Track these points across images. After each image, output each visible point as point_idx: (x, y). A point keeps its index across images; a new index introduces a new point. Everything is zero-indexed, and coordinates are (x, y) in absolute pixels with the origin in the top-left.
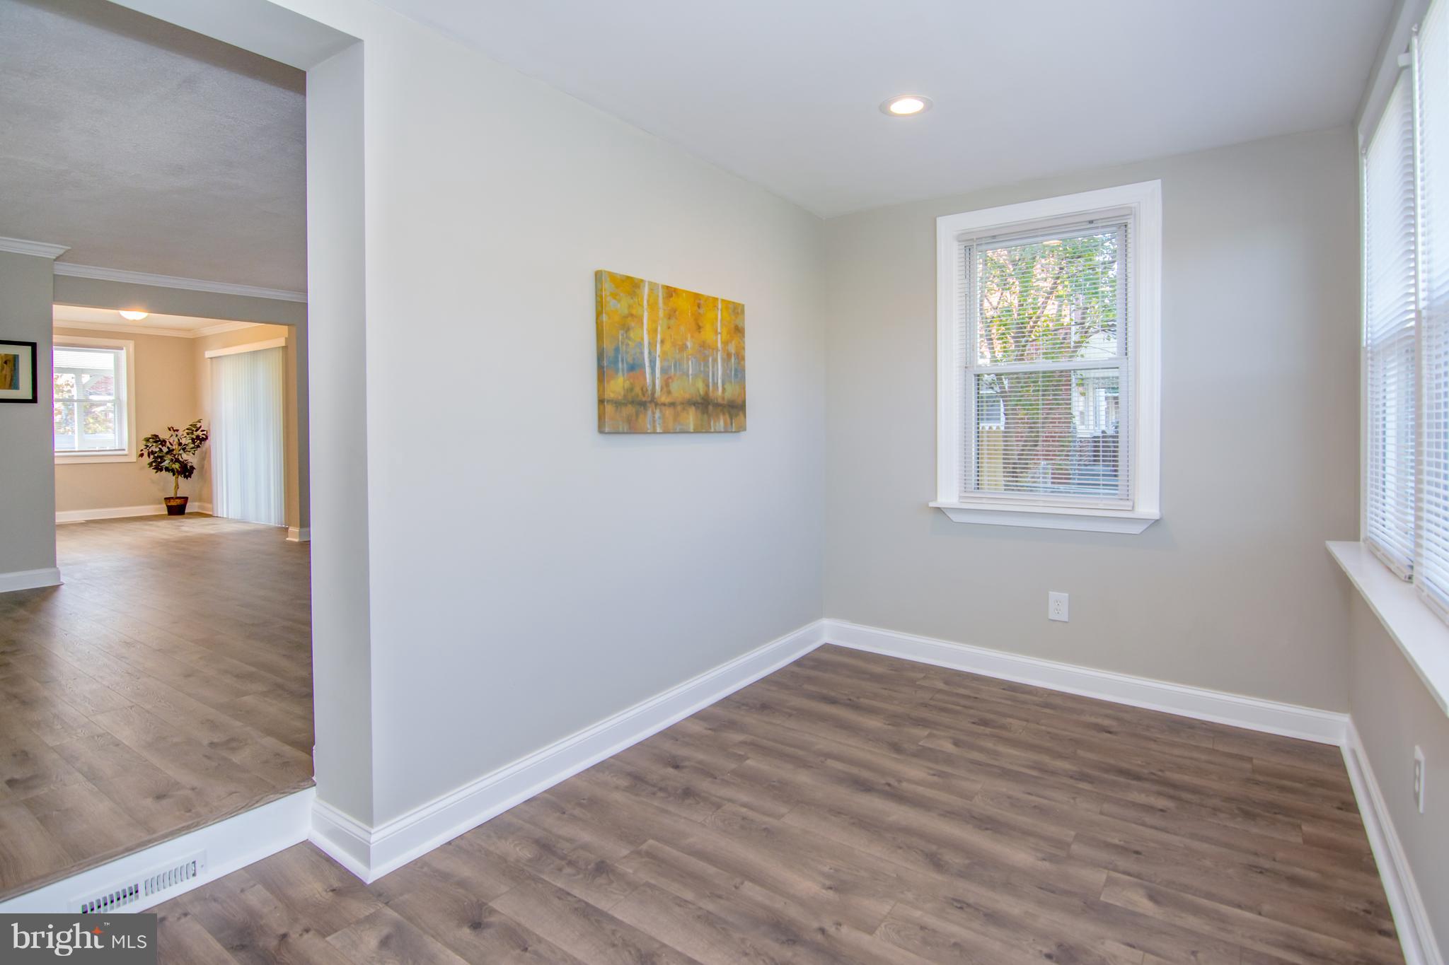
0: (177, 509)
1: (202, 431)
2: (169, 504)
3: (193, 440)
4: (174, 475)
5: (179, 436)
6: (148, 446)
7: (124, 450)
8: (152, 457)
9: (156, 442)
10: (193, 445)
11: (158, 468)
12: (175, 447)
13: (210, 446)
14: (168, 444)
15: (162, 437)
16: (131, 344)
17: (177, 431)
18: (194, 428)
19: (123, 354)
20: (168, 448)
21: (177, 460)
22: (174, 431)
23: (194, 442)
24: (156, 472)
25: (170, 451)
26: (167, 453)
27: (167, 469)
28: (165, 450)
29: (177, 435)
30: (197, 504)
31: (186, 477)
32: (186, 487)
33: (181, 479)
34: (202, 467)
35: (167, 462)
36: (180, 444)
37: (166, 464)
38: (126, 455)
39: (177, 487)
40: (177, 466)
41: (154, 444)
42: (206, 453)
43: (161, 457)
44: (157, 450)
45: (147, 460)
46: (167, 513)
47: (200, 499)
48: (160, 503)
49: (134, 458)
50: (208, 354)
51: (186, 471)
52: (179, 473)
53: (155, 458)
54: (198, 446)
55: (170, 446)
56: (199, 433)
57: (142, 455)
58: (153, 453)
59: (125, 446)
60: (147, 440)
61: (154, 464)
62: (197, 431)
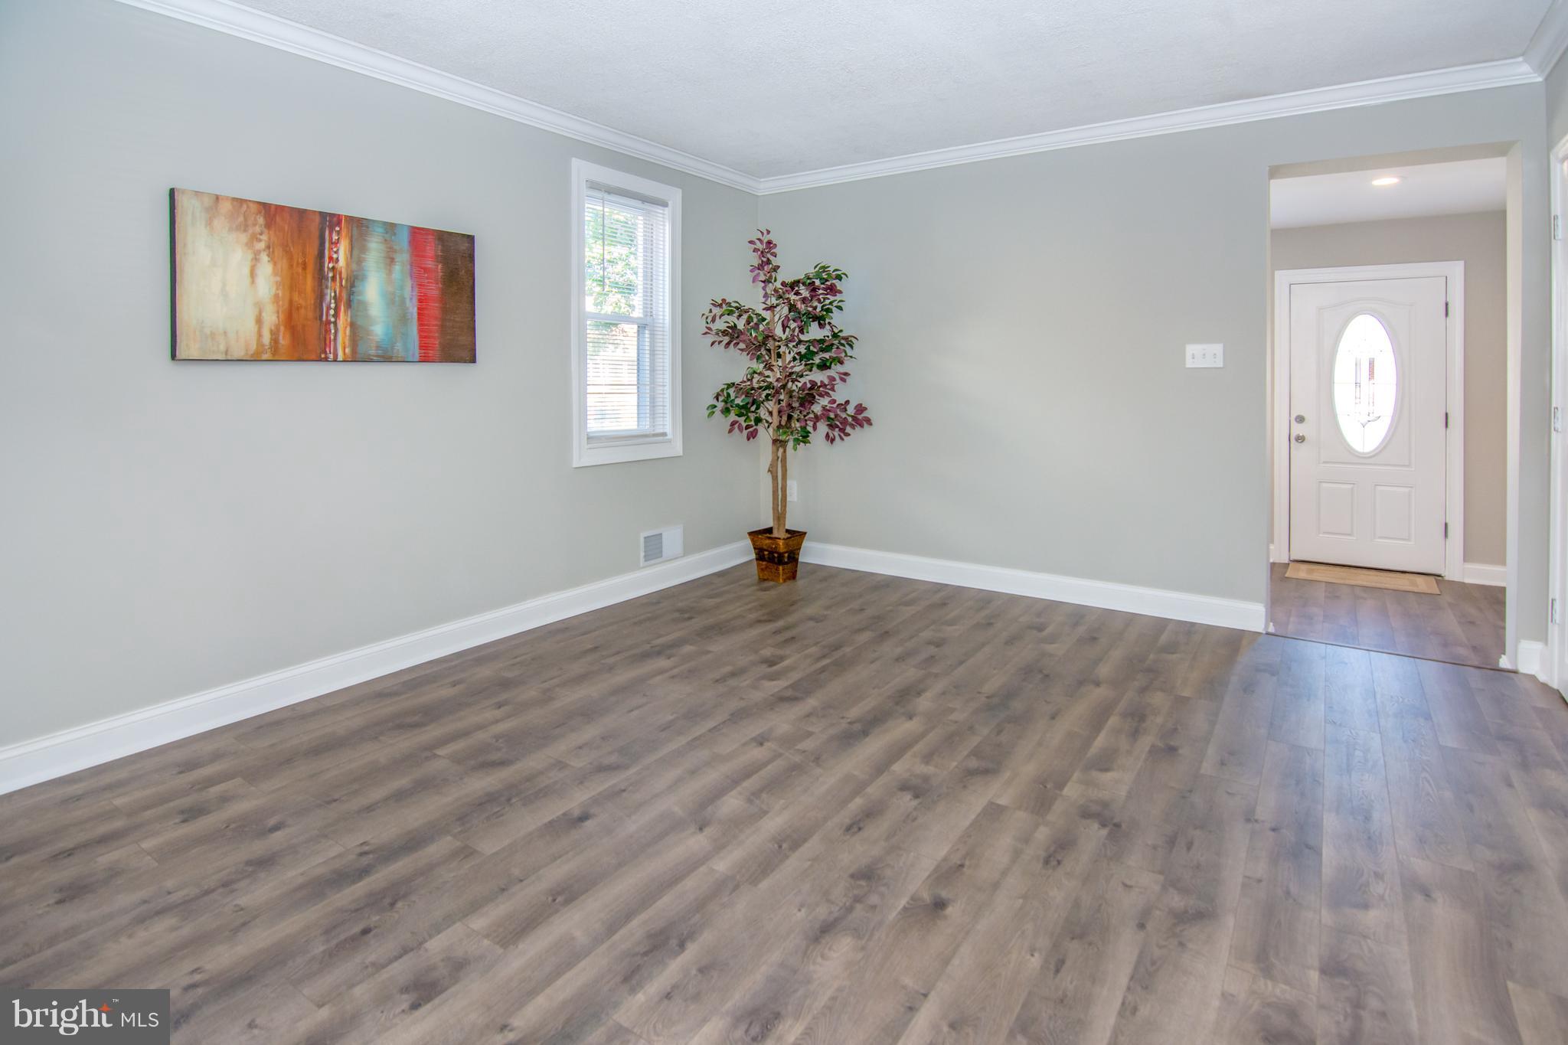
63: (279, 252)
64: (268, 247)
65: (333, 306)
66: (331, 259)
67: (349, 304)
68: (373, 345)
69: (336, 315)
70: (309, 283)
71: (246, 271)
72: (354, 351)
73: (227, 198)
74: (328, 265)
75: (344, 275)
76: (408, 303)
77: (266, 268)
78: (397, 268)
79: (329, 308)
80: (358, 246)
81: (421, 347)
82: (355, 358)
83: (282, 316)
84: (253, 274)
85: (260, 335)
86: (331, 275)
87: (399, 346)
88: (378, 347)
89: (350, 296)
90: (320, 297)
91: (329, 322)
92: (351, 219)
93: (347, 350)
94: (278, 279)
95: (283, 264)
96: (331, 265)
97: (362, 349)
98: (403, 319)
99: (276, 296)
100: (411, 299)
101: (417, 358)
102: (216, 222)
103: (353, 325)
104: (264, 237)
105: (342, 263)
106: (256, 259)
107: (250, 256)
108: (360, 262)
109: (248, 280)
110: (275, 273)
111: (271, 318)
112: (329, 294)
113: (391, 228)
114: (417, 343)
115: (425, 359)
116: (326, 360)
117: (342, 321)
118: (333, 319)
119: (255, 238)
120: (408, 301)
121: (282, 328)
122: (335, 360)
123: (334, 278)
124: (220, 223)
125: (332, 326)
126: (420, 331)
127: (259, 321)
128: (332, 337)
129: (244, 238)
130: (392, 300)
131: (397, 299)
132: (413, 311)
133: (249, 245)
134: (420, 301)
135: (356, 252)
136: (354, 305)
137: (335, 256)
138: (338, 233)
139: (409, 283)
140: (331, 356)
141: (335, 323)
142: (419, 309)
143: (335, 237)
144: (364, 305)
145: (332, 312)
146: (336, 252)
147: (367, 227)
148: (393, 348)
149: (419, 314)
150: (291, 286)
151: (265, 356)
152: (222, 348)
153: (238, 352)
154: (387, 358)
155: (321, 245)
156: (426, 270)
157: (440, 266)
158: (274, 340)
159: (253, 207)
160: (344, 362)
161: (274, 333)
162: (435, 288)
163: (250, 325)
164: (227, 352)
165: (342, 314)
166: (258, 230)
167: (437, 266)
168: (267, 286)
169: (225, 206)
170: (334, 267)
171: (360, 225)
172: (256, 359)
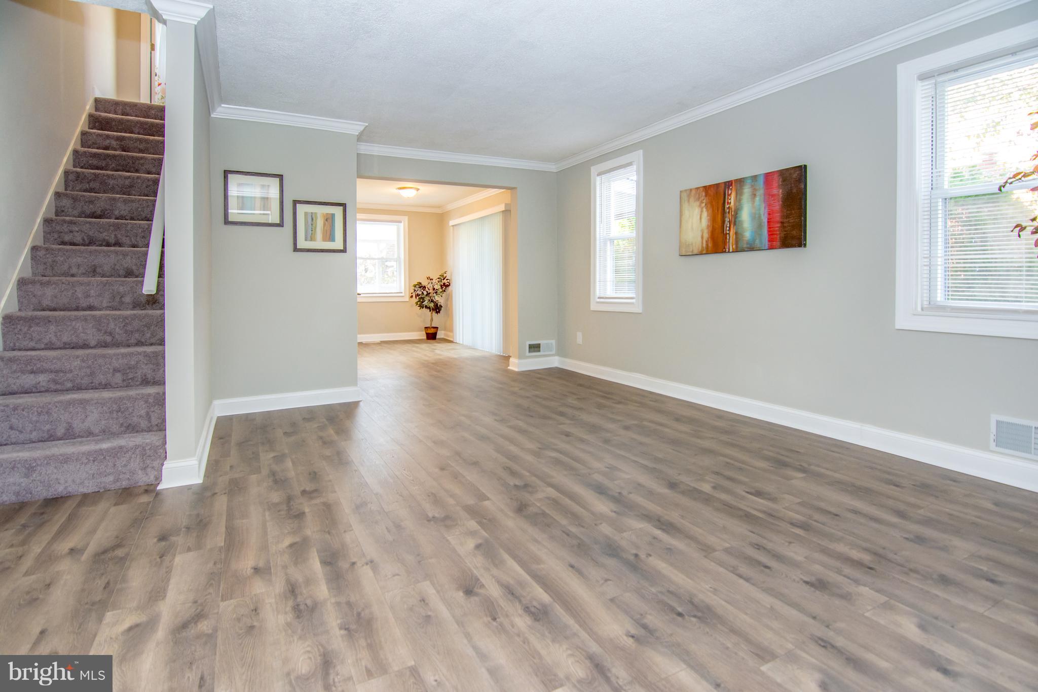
0: (432, 336)
1: (447, 280)
2: (427, 332)
3: (441, 286)
4: (430, 311)
5: (433, 284)
6: (415, 290)
7: (402, 293)
8: (418, 298)
9: (420, 287)
10: (441, 290)
11: (421, 306)
12: (431, 291)
13: (452, 291)
14: (427, 288)
15: (424, 284)
16: (406, 219)
17: (432, 279)
18: (442, 277)
19: (402, 225)
20: (427, 292)
21: (432, 301)
22: (430, 279)
23: (442, 288)
24: (420, 309)
25: (428, 294)
26: (427, 295)
27: (426, 307)
28: (425, 293)
29: (432, 283)
30: (443, 332)
31: (437, 312)
32: (437, 320)
33: (434, 313)
34: (447, 306)
35: (426, 302)
36: (434, 289)
37: (425, 303)
38: (403, 296)
39: (432, 320)
40: (432, 305)
41: (419, 289)
42: (449, 296)
43: (423, 298)
44: (421, 293)
45: (415, 300)
46: (425, 337)
47: (445, 329)
48: (422, 331)
49: (407, 299)
50: (452, 223)
51: (437, 309)
52: (433, 310)
53: (420, 298)
54: (445, 291)
55: (428, 291)
56: (445, 281)
57: (412, 297)
58: (418, 295)
59: (403, 290)
60: (415, 286)
61: (419, 303)
62: (444, 279)
63: (709, 206)
64: (706, 205)
65: (728, 225)
66: (728, 203)
67: (735, 224)
68: (745, 242)
69: (729, 230)
70: (719, 217)
71: (699, 217)
72: (737, 247)
73: (693, 189)
74: (727, 206)
75: (733, 210)
76: (762, 217)
77: (705, 214)
78: (757, 199)
79: (727, 227)
80: (739, 194)
81: (769, 241)
82: (737, 251)
83: (710, 234)
84: (701, 218)
85: (702, 243)
87: (757, 242)
88: (747, 243)
89: (735, 221)
90: (723, 222)
91: (726, 234)
92: (736, 181)
93: (734, 246)
94: (709, 218)
95: (710, 211)
97: (740, 245)
98: (760, 226)
99: (708, 225)
100: (764, 214)
101: (767, 247)
102: (691, 200)
103: (736, 233)
104: (704, 201)
105: (732, 204)
106: (702, 212)
107: (700, 210)
108: (740, 200)
109: (699, 221)
110: (708, 216)
111: (706, 235)
112: (727, 220)
113: (755, 178)
114: (767, 239)
115: (771, 248)
116: (725, 252)
117: (732, 233)
118: (728, 232)
119: (702, 202)
120: (762, 216)
121: (710, 239)
122: (729, 252)
123: (729, 212)
124: (692, 199)
126: (769, 231)
127: (702, 237)
128: (728, 241)
129: (698, 203)
130: (755, 217)
131: (757, 216)
132: (765, 220)
133: (700, 206)
134: (769, 214)
135: (738, 197)
136: (737, 223)
137: (730, 201)
138: (731, 189)
139: (763, 206)
140: (727, 250)
141: (729, 234)
142: (768, 219)
143: (730, 192)
144: (741, 222)
145: (728, 229)
146: (730, 199)
147: (744, 182)
148: (754, 243)
149: (768, 222)
150: (713, 220)
151: (704, 252)
152: (691, 250)
153: (696, 252)
154: (751, 248)
155: (725, 197)
156: (773, 196)
157: (781, 191)
158: (707, 245)
159: (701, 189)
160: (733, 252)
161: (707, 242)
162: (777, 206)
163: (700, 239)
164: (692, 252)
165: (732, 229)
166: (703, 198)
167: (779, 191)
168: (705, 222)
169: (693, 192)
170: (729, 207)
171: (740, 182)
172: (701, 254)
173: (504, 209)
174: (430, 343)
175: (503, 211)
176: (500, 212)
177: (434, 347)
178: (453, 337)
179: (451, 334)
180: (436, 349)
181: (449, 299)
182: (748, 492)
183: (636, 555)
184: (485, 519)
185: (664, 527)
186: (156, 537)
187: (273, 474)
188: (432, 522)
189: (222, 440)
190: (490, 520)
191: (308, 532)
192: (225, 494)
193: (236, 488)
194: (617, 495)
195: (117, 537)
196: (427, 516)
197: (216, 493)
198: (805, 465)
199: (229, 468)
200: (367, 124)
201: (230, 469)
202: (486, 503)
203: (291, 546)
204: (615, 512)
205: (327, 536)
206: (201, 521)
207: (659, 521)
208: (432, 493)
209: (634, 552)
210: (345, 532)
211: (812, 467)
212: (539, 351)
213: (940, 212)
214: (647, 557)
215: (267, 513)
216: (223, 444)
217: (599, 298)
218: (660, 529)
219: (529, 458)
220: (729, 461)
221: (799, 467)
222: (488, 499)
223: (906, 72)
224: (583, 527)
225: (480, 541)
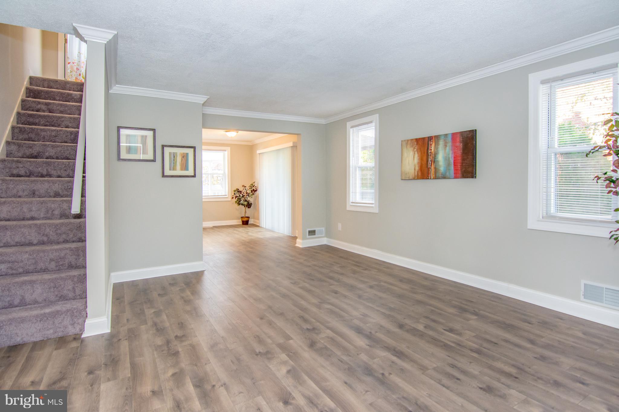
0: (245, 223)
1: (255, 187)
2: (242, 220)
3: (252, 191)
4: (244, 207)
5: (246, 190)
6: (235, 194)
7: (226, 195)
8: (236, 198)
9: (238, 192)
10: (251, 194)
11: (239, 204)
12: (245, 194)
13: (258, 194)
14: (242, 193)
15: (240, 190)
16: (229, 148)
17: (246, 187)
18: (252, 186)
19: (226, 153)
20: (242, 195)
21: (246, 201)
22: (245, 187)
23: (252, 192)
24: (238, 205)
25: (243, 196)
26: (242, 197)
27: (242, 204)
28: (241, 195)
29: (246, 189)
30: (252, 220)
31: (249, 208)
32: (249, 212)
33: (247, 208)
34: (255, 203)
35: (242, 201)
36: (247, 193)
37: (242, 202)
38: (227, 198)
39: (246, 212)
40: (246, 203)
41: (237, 193)
42: (256, 197)
43: (240, 199)
44: (238, 195)
45: (235, 200)
46: (241, 223)
47: (254, 218)
48: (239, 219)
49: (230, 199)
50: (258, 152)
51: (249, 205)
52: (246, 206)
53: (238, 199)
54: (254, 194)
55: (243, 194)
56: (254, 188)
57: (233, 198)
58: (237, 197)
59: (227, 194)
60: (235, 191)
61: (237, 202)
62: (253, 187)
63: (419, 150)
64: (417, 150)
65: (430, 163)
66: (430, 149)
67: (434, 162)
68: (440, 174)
69: (431, 166)
70: (425, 158)
71: (413, 157)
72: (435, 176)
73: (409, 140)
74: (429, 151)
75: (433, 154)
76: (451, 159)
77: (416, 155)
78: (448, 148)
79: (429, 164)
80: (437, 144)
81: (454, 174)
82: (436, 178)
83: (419, 168)
85: (415, 173)
86: (430, 154)
87: (448, 174)
88: (442, 174)
90: (427, 161)
91: (429, 168)
92: (435, 136)
93: (434, 176)
94: (419, 158)
95: (420, 153)
96: (430, 151)
97: (437, 175)
98: (449, 165)
99: (418, 162)
100: (451, 158)
101: (453, 177)
102: (408, 146)
103: (435, 168)
104: (416, 147)
105: (433, 150)
106: (415, 154)
107: (413, 153)
108: (437, 148)
109: (413, 159)
110: (418, 157)
111: (417, 168)
112: (430, 160)
113: (446, 135)
114: (453, 172)
115: (456, 177)
116: (428, 179)
117: (432, 168)
118: (430, 167)
119: (414, 148)
120: (450, 158)
121: (419, 171)
122: (431, 179)
123: (431, 155)
124: (409, 146)
125: (430, 169)
126: (454, 168)
127: (415, 169)
128: (430, 172)
129: (412, 149)
130: (446, 159)
131: (447, 158)
132: (452, 161)
133: (413, 150)
134: (454, 158)
135: (436, 146)
136: (436, 162)
137: (431, 148)
138: (432, 141)
139: (451, 152)
140: (430, 178)
141: (431, 168)
142: (454, 160)
143: (431, 143)
144: (438, 161)
145: (430, 165)
146: (431, 147)
147: (439, 137)
148: (446, 174)
149: (454, 162)
150: (421, 159)
151: (416, 178)
152: (408, 177)
153: (411, 178)
154: (444, 177)
155: (428, 146)
156: (457, 147)
157: (461, 144)
158: (418, 174)
159: (414, 140)
160: (433, 179)
161: (418, 172)
162: (460, 152)
163: (413, 170)
164: (409, 177)
165: (432, 165)
166: (415, 146)
167: (460, 144)
168: (416, 160)
169: (409, 142)
170: (431, 152)
171: (437, 137)
172: (414, 179)
173: (292, 145)
174: (245, 227)
175: (291, 147)
176: (290, 147)
177: (248, 231)
178: (259, 223)
179: (258, 221)
180: (249, 232)
181: (257, 199)
182: (444, 330)
183: (383, 374)
184: (291, 353)
185: (398, 355)
186: (86, 372)
187: (155, 324)
188: (259, 356)
189: (119, 301)
190: (294, 353)
191: (183, 365)
192: (126, 339)
193: (133, 336)
194: (369, 333)
195: (61, 373)
196: (256, 352)
197: (120, 339)
198: (476, 310)
199: (126, 320)
200: (209, 97)
201: (127, 322)
202: (291, 341)
203: (173, 375)
204: (368, 345)
205: (195, 367)
206: (113, 359)
207: (394, 350)
208: (257, 336)
209: (381, 372)
210: (206, 364)
211: (481, 312)
212: (315, 234)
213: (553, 161)
214: (389, 375)
215: (155, 353)
216: (120, 303)
217: (352, 203)
218: (396, 356)
219: (314, 310)
220: (433, 308)
221: (473, 312)
222: (292, 339)
223: (534, 78)
224: (350, 356)
225: (289, 368)
